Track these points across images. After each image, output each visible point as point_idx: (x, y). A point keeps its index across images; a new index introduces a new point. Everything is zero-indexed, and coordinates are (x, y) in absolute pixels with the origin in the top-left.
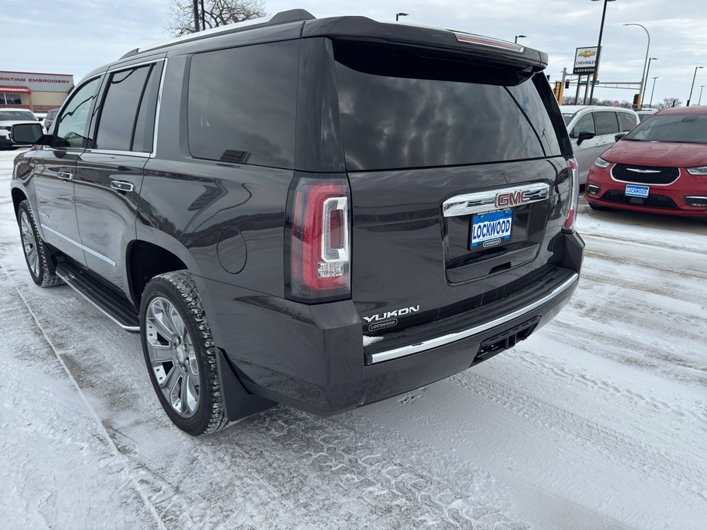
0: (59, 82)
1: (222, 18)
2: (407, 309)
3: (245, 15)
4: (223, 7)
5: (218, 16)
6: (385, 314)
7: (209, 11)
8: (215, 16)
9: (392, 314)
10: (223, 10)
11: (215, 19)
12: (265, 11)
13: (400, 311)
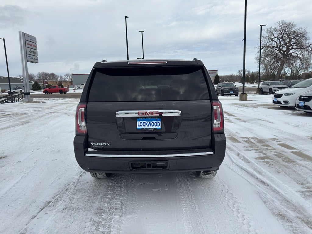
0: (212, 73)
1: (283, 39)
2: (106, 144)
3: (295, 35)
4: (284, 33)
5: (280, 38)
6: (98, 144)
7: (277, 37)
8: (279, 38)
9: (100, 144)
10: (283, 35)
11: (279, 40)
12: (307, 31)
13: (103, 144)
